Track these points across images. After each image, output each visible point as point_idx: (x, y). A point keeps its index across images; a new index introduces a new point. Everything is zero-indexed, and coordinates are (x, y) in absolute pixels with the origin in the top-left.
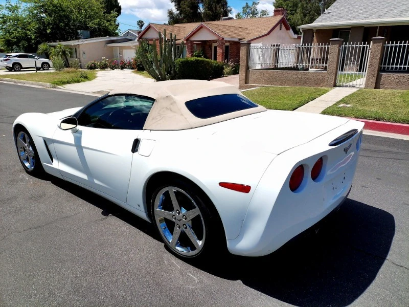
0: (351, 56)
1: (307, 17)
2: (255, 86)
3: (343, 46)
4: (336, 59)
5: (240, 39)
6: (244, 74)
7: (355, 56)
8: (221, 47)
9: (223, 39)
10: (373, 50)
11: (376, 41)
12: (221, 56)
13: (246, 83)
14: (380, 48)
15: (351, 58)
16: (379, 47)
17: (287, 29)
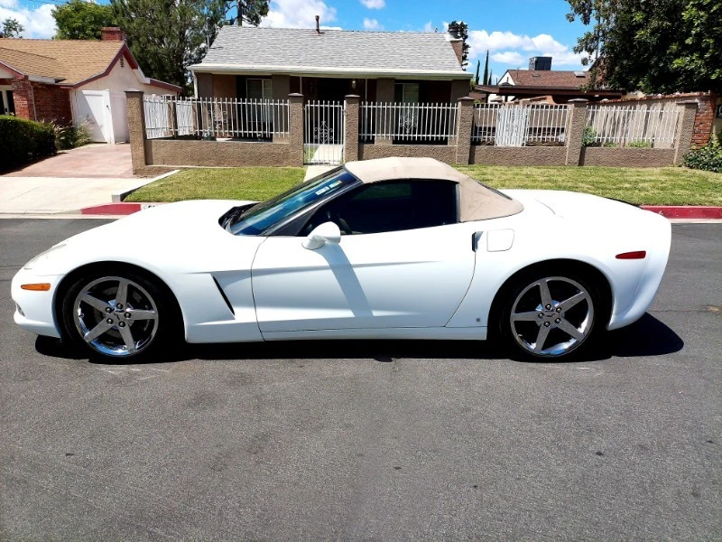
0: (321, 120)
1: (134, 47)
2: (169, 170)
3: (309, 105)
4: (301, 124)
5: (57, 81)
6: (142, 148)
7: (326, 120)
8: (23, 94)
9: (26, 77)
10: (348, 111)
11: (351, 101)
12: (27, 111)
13: (147, 164)
14: (356, 110)
15: (321, 124)
16: (355, 108)
17: (133, 66)
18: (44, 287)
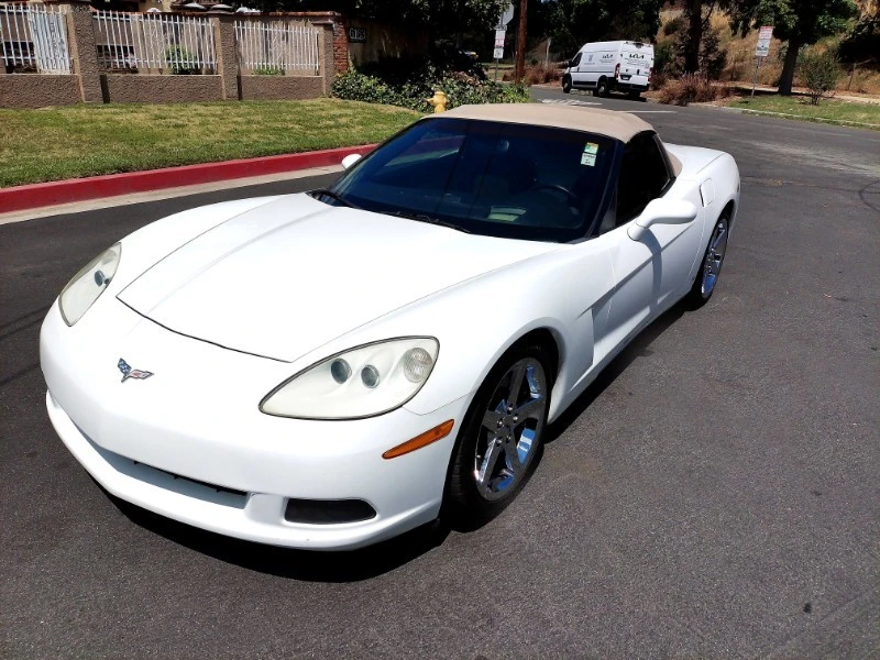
18: (438, 432)
